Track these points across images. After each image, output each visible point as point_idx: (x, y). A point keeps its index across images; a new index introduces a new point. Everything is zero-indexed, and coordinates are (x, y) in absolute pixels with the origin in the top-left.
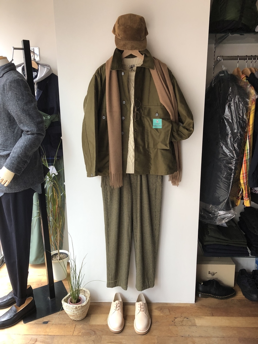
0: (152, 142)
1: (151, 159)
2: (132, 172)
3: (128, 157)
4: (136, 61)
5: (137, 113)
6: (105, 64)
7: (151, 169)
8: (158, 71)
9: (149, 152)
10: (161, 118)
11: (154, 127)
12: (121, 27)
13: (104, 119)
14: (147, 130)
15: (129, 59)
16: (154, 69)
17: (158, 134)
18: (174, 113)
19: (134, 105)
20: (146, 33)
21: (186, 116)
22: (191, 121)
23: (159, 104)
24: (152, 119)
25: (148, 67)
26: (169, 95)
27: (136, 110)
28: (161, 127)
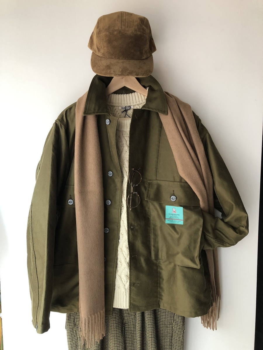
0: (164, 249)
1: (163, 279)
2: (124, 306)
3: (118, 277)
4: (134, 99)
5: (134, 196)
6: (75, 104)
7: (162, 299)
8: (174, 116)
9: (157, 266)
10: (181, 206)
11: (167, 222)
12: (103, 34)
13: (70, 204)
14: (155, 225)
15: (120, 95)
16: (167, 114)
17: (176, 236)
18: (206, 195)
19: (128, 180)
20: (152, 48)
21: (233, 203)
22: (243, 214)
23: (178, 179)
24: (164, 205)
25: (155, 111)
26: (197, 162)
27: (132, 188)
28: (181, 223)
